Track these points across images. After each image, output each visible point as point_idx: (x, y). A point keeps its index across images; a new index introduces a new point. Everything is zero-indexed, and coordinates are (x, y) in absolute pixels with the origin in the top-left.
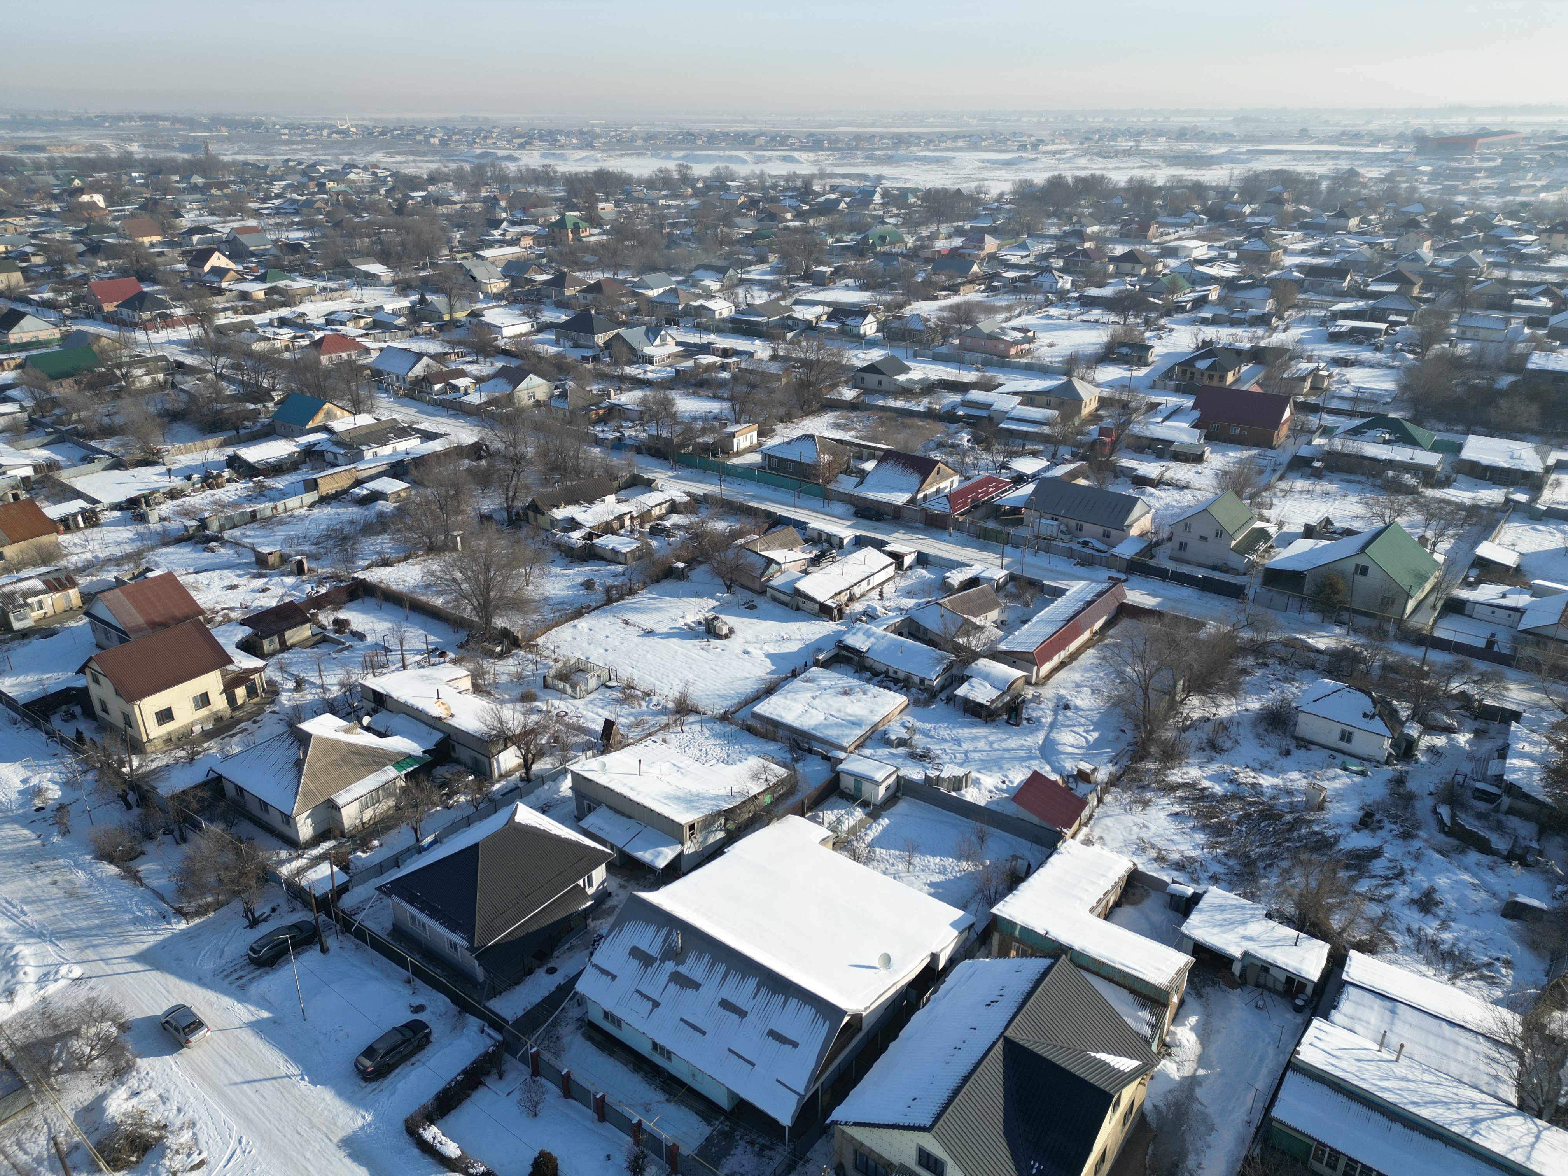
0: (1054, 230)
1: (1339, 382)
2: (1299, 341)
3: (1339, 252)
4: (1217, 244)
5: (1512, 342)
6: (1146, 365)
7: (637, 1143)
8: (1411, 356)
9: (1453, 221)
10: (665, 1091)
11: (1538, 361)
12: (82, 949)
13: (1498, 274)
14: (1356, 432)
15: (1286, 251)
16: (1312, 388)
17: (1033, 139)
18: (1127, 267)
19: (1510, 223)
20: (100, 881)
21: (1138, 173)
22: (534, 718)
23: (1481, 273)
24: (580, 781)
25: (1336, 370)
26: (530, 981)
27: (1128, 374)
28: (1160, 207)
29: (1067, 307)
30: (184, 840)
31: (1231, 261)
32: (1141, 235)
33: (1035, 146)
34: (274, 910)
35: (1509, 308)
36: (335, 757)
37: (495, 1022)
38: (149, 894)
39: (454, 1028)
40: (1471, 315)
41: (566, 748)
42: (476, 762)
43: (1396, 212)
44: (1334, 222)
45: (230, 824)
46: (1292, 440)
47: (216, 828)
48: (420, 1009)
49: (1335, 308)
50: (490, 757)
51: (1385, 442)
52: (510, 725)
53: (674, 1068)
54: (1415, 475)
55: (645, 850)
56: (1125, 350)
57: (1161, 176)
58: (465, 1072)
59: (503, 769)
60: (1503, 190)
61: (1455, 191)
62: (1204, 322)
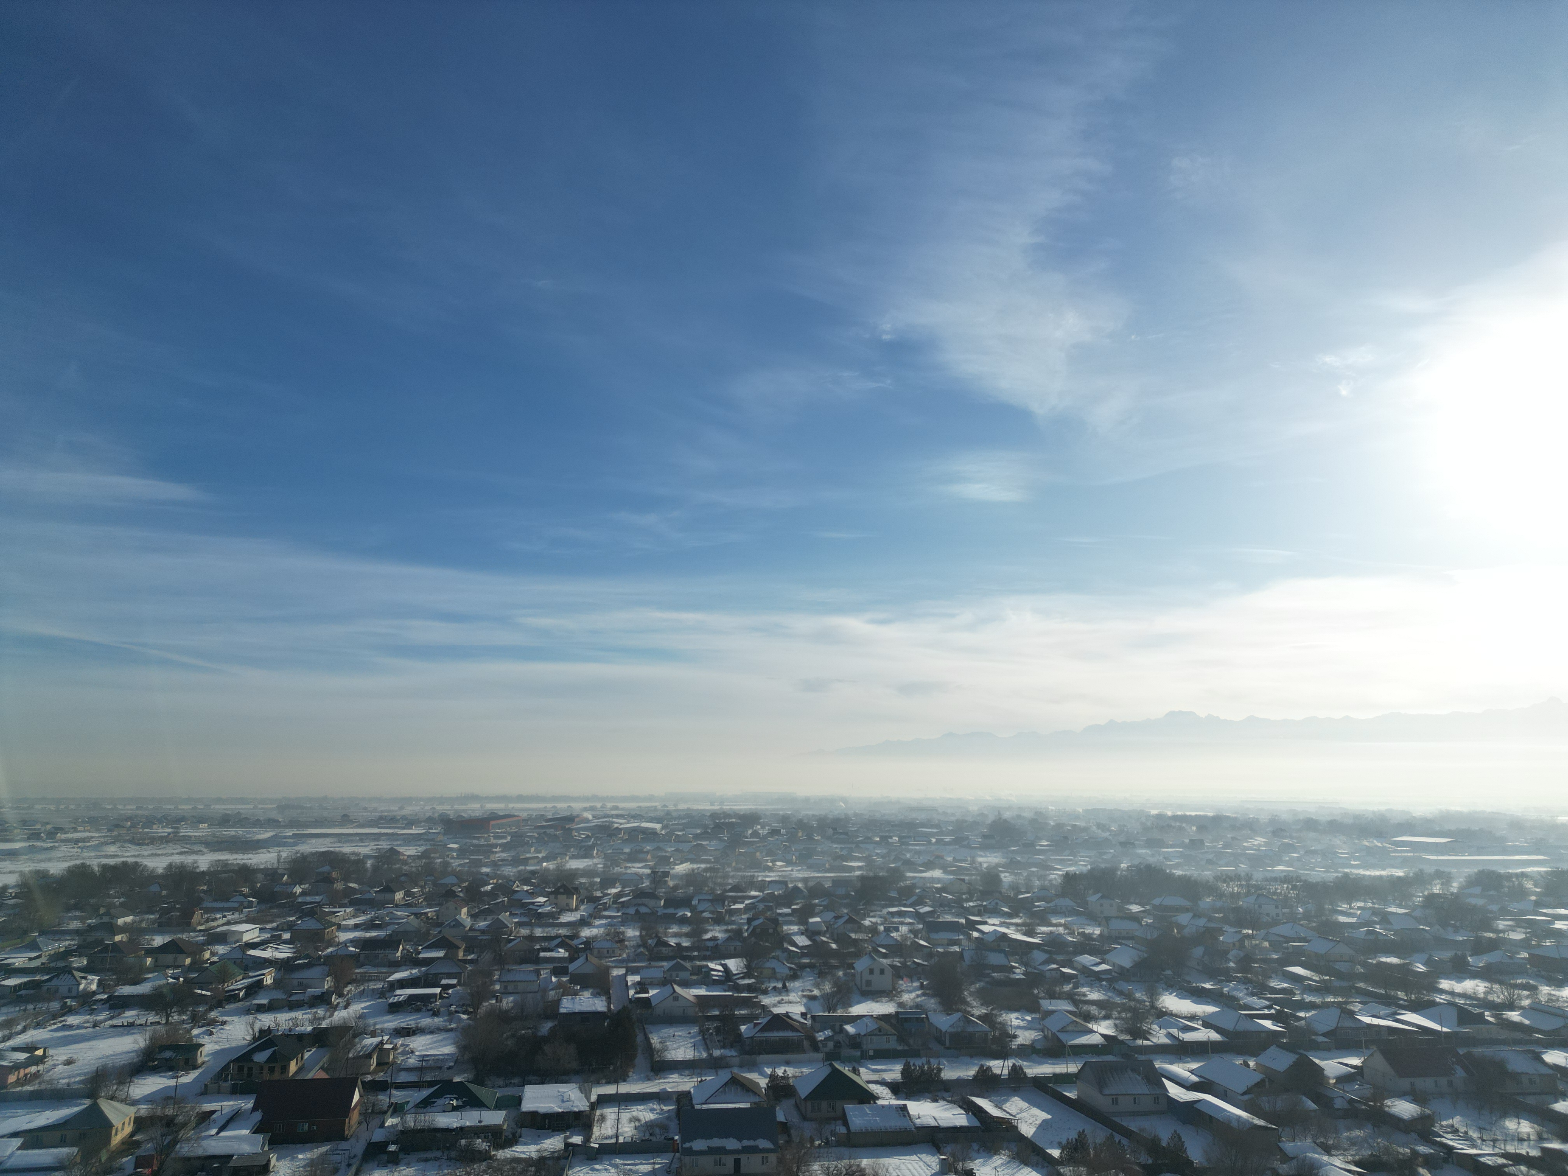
0: (75, 925)
1: (404, 1053)
2: (362, 1017)
3: (388, 924)
4: (268, 926)
5: (545, 991)
6: (195, 1067)
8: (464, 1017)
9: (482, 890)
11: (567, 1005)
13: (524, 932)
14: (425, 1104)
15: (339, 927)
16: (379, 1064)
17: (49, 827)
18: (169, 958)
19: (525, 888)
21: (178, 859)
23: (511, 932)
25: (400, 1041)
27: (172, 1082)
28: (204, 892)
29: (92, 1012)
31: (285, 942)
32: (185, 923)
33: (51, 835)
35: (537, 961)
40: (509, 971)
43: (435, 884)
44: (381, 896)
46: (364, 1125)
49: (390, 979)
51: (455, 1109)
54: (486, 1139)
56: (168, 1054)
57: (204, 861)
60: (516, 861)
61: (479, 863)
62: (261, 1009)
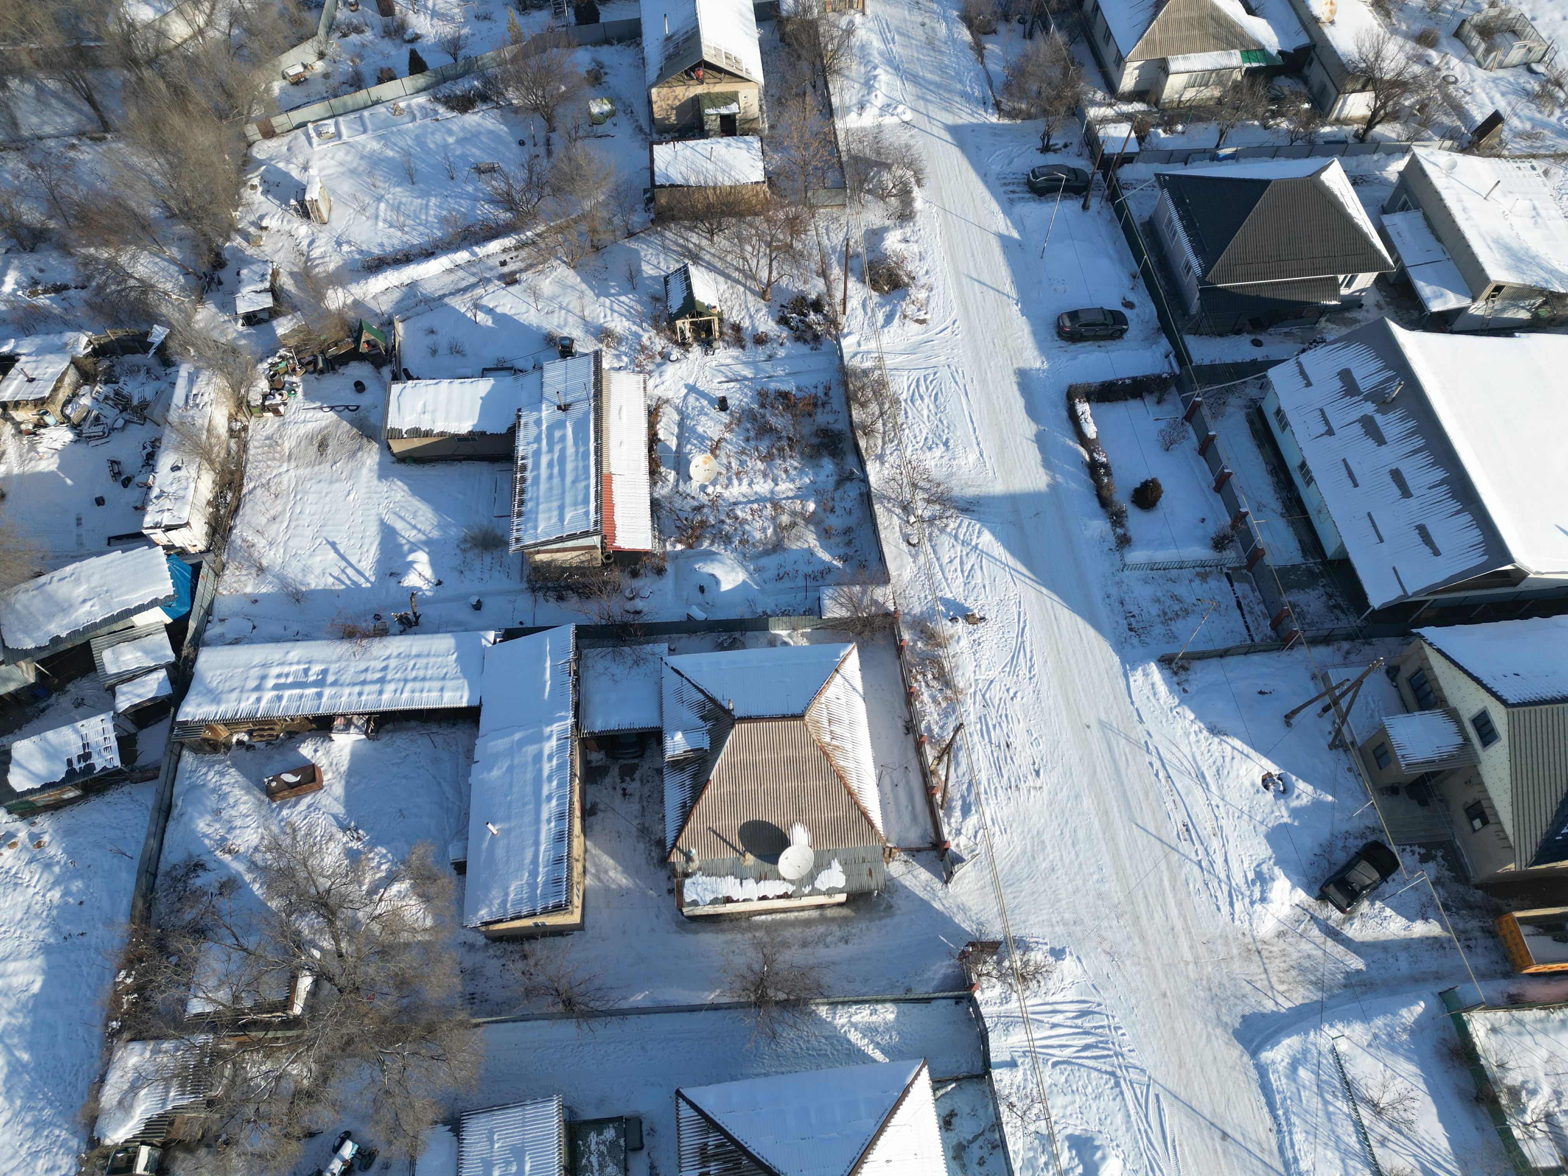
7: (1233, 526)
10: (1284, 505)
12: (919, 98)
20: (954, 41)
22: (1417, 69)
24: (1415, 169)
26: (1233, 340)
30: (1030, 35)
34: (1066, 146)
36: (1194, 14)
37: (1182, 356)
38: (983, 75)
39: (1146, 339)
41: (1426, 123)
42: (1323, 90)
45: (1072, 41)
47: (1059, 38)
48: (1129, 305)
50: (1341, 91)
52: (1385, 65)
53: (1307, 495)
55: (1429, 283)
58: (1134, 379)
59: (1345, 113)
